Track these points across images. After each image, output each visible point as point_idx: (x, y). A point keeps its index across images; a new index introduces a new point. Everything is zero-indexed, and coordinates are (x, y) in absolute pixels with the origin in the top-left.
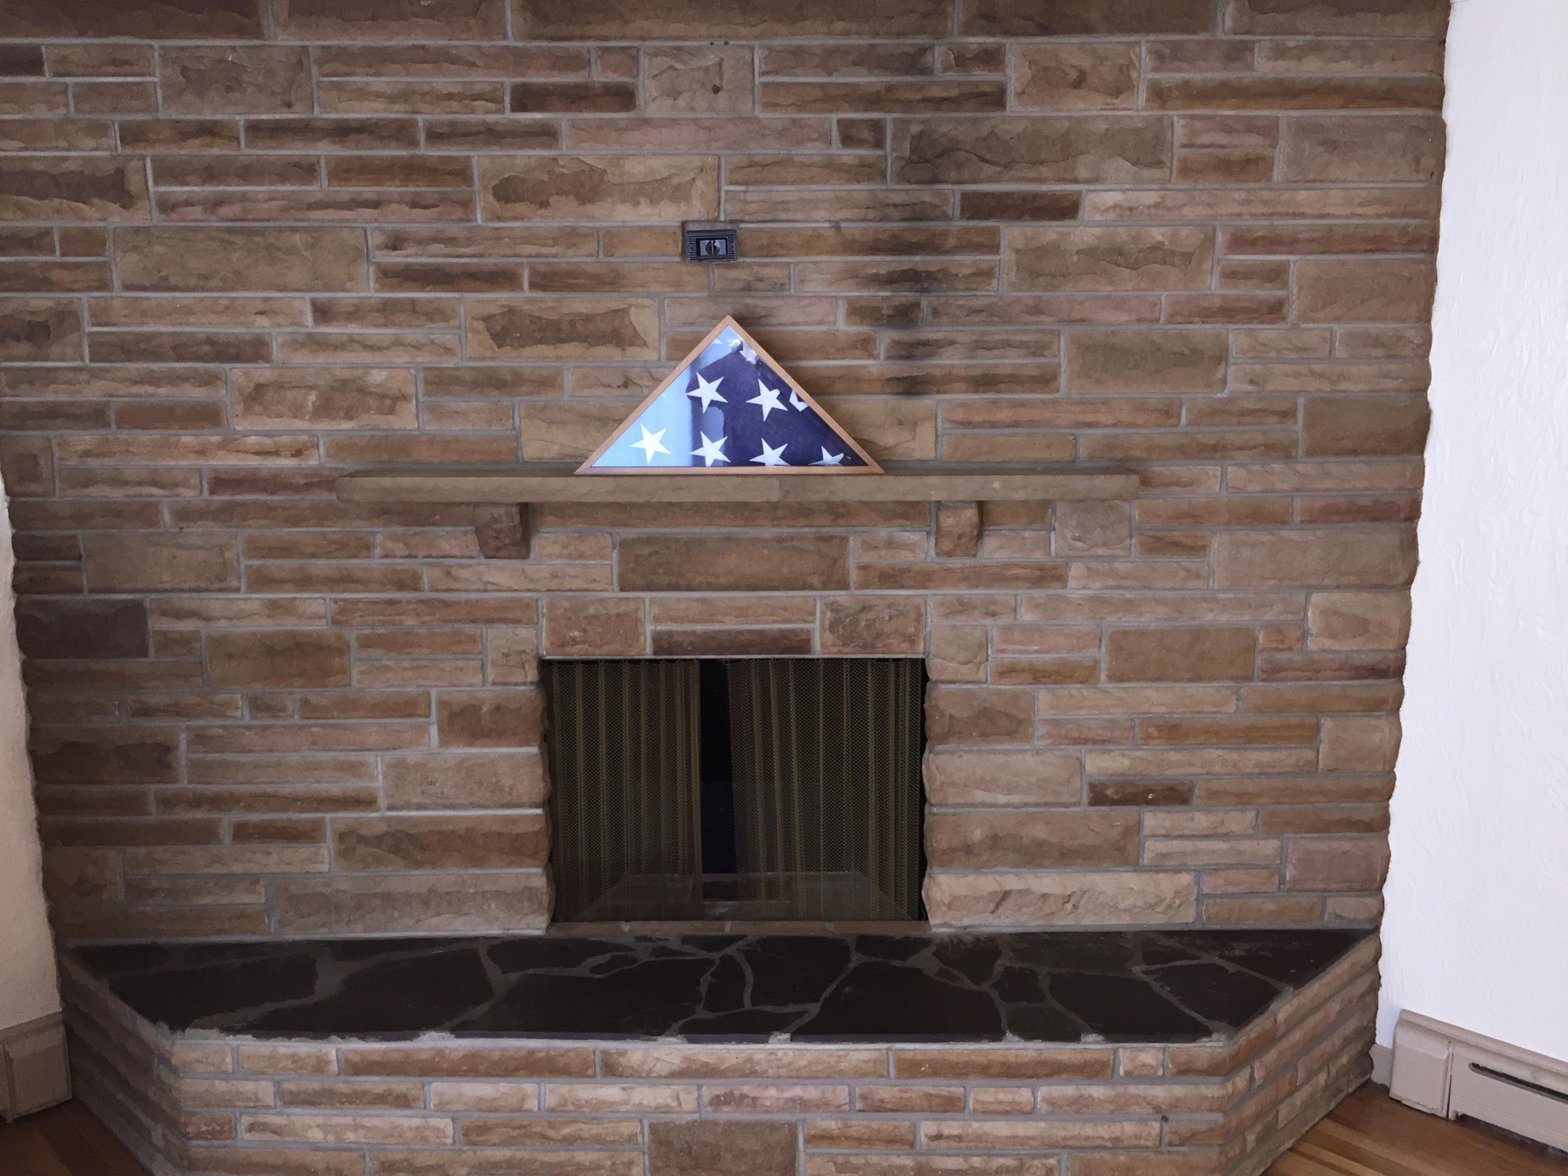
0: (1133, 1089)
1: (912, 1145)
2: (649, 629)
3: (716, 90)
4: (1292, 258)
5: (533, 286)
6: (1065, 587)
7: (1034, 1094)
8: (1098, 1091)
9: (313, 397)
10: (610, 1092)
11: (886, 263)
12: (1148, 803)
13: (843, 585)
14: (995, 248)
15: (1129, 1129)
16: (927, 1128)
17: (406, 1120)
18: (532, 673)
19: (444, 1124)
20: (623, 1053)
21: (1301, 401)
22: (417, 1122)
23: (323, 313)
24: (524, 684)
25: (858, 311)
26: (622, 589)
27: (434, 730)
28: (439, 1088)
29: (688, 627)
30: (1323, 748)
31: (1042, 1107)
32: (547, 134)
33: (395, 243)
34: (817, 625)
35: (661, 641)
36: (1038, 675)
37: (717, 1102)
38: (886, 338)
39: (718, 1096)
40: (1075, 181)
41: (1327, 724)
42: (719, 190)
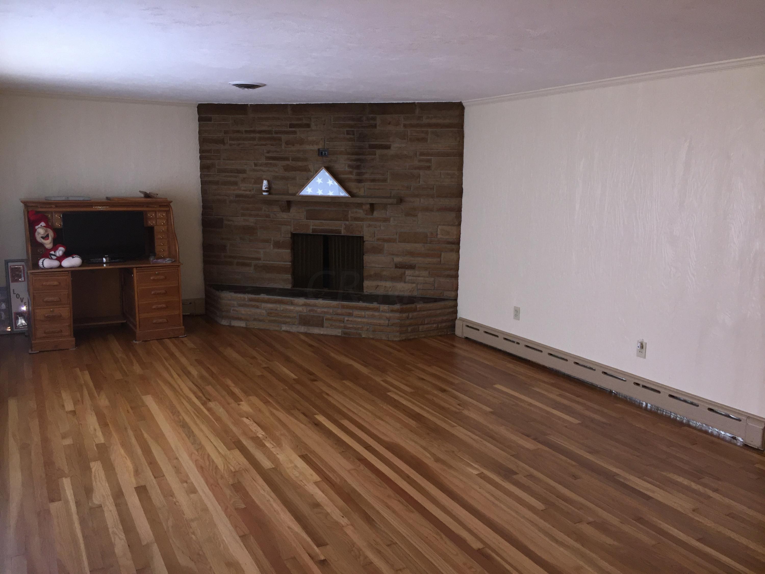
0: (383, 314)
1: (344, 322)
2: (311, 227)
3: (324, 124)
4: (432, 157)
5: (292, 160)
6: (390, 222)
7: (365, 313)
8: (376, 314)
9: (253, 180)
10: (292, 308)
11: (354, 157)
12: (406, 268)
13: (348, 220)
14: (375, 154)
15: (382, 322)
16: (346, 319)
17: (258, 311)
18: (290, 236)
19: (264, 311)
20: (294, 300)
21: (435, 187)
22: (260, 311)
23: (256, 165)
24: (288, 237)
25: (350, 166)
26: (307, 219)
27: (272, 246)
28: (264, 305)
29: (318, 228)
30: (442, 259)
31: (366, 316)
32: (295, 132)
33: (268, 152)
34: (342, 228)
35: (314, 230)
36: (385, 240)
37: (310, 311)
38: (355, 171)
39: (310, 310)
40: (389, 142)
41: (443, 254)
42: (325, 143)
